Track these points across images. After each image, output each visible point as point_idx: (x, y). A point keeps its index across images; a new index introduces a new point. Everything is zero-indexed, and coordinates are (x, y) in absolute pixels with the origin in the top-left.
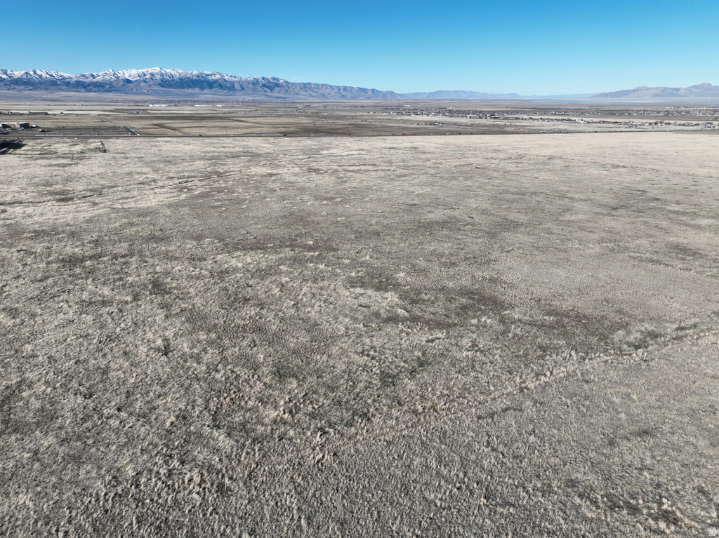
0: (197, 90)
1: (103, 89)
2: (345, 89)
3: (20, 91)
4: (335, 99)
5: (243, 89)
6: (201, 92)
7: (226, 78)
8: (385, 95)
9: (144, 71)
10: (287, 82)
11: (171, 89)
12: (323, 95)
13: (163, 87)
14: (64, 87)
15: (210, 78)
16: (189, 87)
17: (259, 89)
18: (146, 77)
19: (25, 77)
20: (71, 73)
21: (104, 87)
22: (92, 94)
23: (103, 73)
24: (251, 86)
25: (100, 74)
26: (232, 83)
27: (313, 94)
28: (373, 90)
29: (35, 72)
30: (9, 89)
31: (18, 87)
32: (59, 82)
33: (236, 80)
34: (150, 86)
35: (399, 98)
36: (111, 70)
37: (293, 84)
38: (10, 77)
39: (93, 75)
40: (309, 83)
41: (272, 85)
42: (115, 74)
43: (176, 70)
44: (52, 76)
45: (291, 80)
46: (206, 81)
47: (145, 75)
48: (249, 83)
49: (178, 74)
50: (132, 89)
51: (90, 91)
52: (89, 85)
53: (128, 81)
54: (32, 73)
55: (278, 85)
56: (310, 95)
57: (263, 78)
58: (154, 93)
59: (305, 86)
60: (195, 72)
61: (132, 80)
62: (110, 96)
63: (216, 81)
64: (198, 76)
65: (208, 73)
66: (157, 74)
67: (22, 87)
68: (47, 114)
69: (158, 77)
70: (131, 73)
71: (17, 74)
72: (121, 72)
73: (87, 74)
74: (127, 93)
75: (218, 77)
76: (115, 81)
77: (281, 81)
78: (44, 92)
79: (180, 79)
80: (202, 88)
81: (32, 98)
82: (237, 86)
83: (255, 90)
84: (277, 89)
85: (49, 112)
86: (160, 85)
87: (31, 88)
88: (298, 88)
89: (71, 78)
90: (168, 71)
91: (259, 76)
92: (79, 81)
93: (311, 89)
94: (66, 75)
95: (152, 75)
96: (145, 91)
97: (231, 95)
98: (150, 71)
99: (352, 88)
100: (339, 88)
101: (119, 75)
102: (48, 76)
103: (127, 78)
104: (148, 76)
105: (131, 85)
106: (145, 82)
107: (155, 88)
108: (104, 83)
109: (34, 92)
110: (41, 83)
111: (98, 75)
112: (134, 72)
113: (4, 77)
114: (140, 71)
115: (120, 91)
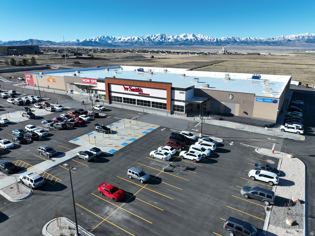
1: (276, 44)
3: (242, 46)
9: (299, 35)
11: (312, 44)
13: (308, 43)
14: (260, 44)
18: (299, 38)
19: (246, 40)
20: (263, 38)
21: (277, 43)
22: (271, 47)
23: (278, 37)
25: (277, 38)
29: (250, 38)
30: (238, 45)
31: (242, 44)
32: (258, 42)
34: (300, 42)
36: (282, 36)
38: (240, 40)
39: (273, 39)
42: (284, 37)
44: (256, 39)
50: (291, 44)
51: (270, 45)
52: (270, 43)
53: (289, 40)
54: (248, 38)
58: (302, 45)
61: (292, 40)
62: (280, 47)
66: (306, 36)
67: (243, 44)
69: (306, 38)
70: (292, 36)
71: (243, 39)
72: (287, 36)
73: (271, 38)
74: (287, 46)
76: (283, 40)
78: (251, 46)
81: (245, 48)
86: (307, 42)
87: (246, 44)
89: (264, 40)
90: (313, 34)
92: (267, 41)
94: (262, 39)
95: (303, 37)
96: (297, 45)
98: (303, 35)
101: (286, 38)
102: (254, 40)
103: (289, 39)
104: (301, 38)
105: (290, 42)
106: (298, 40)
107: (303, 43)
108: (277, 42)
109: (247, 46)
110: (251, 43)
111: (276, 38)
112: (294, 36)
113: (238, 40)
114: (297, 35)
115: (284, 45)
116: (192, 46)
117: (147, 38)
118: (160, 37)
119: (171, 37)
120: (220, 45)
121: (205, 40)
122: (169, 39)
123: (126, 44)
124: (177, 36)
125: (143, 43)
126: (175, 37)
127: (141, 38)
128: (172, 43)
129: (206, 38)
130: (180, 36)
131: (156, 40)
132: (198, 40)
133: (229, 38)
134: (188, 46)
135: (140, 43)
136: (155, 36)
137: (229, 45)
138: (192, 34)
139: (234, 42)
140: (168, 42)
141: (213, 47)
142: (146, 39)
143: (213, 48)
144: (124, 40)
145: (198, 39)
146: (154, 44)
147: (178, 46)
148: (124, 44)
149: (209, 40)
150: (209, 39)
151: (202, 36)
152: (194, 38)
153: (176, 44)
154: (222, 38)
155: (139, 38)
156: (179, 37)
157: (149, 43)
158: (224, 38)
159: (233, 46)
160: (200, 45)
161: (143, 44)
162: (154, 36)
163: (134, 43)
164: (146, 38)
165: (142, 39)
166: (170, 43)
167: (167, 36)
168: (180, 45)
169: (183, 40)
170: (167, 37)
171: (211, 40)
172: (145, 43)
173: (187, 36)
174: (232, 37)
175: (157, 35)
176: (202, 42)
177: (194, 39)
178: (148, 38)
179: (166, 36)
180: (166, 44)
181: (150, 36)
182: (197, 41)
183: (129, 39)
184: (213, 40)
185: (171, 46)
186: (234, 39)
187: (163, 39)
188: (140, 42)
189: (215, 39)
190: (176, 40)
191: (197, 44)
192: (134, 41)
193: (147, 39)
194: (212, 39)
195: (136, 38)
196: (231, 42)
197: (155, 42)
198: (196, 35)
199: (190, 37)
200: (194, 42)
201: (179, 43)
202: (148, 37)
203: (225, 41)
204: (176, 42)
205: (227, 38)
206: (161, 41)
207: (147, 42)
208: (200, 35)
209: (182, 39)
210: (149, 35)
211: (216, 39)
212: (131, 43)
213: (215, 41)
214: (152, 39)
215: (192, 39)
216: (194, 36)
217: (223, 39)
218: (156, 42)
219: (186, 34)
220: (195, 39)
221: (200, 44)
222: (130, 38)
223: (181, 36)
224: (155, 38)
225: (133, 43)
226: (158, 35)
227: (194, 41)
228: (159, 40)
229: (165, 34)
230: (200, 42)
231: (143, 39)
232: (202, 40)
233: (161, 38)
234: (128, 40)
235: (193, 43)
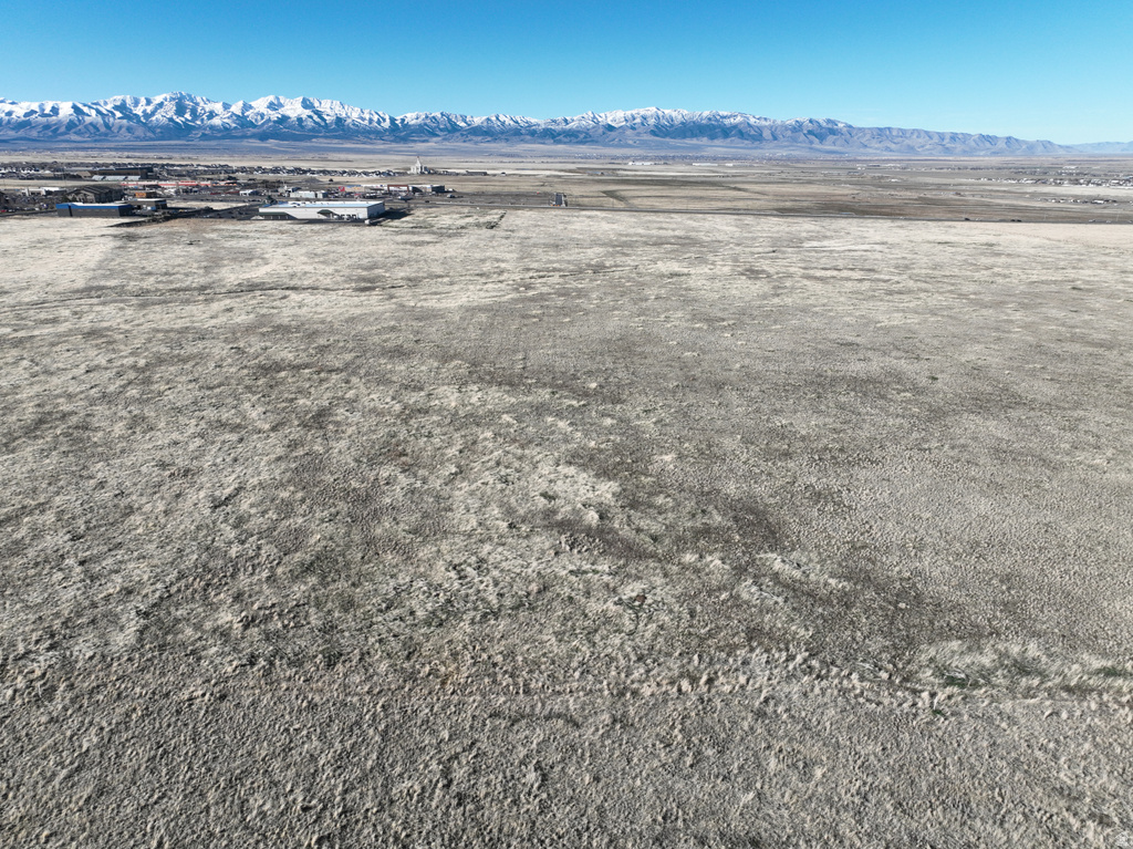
0: (705, 140)
1: (575, 140)
2: (954, 137)
3: (476, 143)
4: (931, 154)
5: (775, 138)
6: (710, 143)
7: (752, 121)
8: (1031, 147)
9: (634, 112)
10: (850, 126)
11: (667, 139)
12: (911, 149)
13: (657, 136)
14: (528, 137)
15: (727, 122)
16: (693, 135)
17: (802, 137)
18: (635, 122)
19: (485, 124)
20: (539, 119)
21: (577, 137)
22: (560, 147)
23: (578, 117)
24: (789, 132)
25: (575, 118)
26: (760, 129)
27: (893, 146)
28: (1009, 139)
29: (497, 118)
30: (465, 142)
31: (475, 138)
32: (523, 131)
33: (767, 124)
34: (639, 134)
35: (1061, 152)
36: (590, 113)
37: (860, 129)
38: (469, 125)
39: (566, 121)
40: (889, 128)
41: (822, 132)
42: (594, 117)
43: (678, 111)
44: (517, 122)
45: (856, 124)
46: (719, 126)
47: (634, 119)
48: (786, 129)
49: (680, 117)
50: (613, 140)
51: (560, 142)
52: (559, 134)
53: (610, 128)
54: (494, 119)
55: (833, 132)
56: (888, 149)
57: (811, 121)
58: (644, 144)
59: (881, 134)
60: (706, 113)
61: (616, 126)
62: (583, 149)
63: (735, 127)
64: (710, 119)
65: (725, 113)
66: (652, 116)
67: (480, 138)
68: (485, 174)
69: (652, 121)
70: (615, 116)
71: (478, 121)
72: (603, 115)
73: (560, 118)
74: (606, 145)
75: (739, 119)
76: (594, 127)
77: (841, 125)
78: (504, 144)
79: (682, 123)
80: (712, 137)
81: (489, 152)
82: (767, 134)
83: (794, 140)
84: (831, 138)
85: (489, 172)
86: (653, 133)
87: (489, 139)
88: (868, 137)
89: (539, 125)
90: (666, 112)
91: (803, 117)
92: (548, 129)
93: (891, 138)
94: (533, 121)
95: (644, 118)
96: (630, 142)
97: (755, 148)
98: (642, 112)
99: (966, 137)
100: (941, 136)
101: (600, 120)
102: (512, 123)
103: (610, 123)
104: (638, 120)
105: (613, 133)
106: (633, 128)
107: (646, 137)
108: (578, 132)
109: (493, 145)
110: (502, 133)
111: (573, 120)
112: (620, 114)
113: (463, 124)
114: (629, 113)
115: (597, 142)
116: (308, 144)
117: (116, 108)
118: (170, 109)
119: (218, 107)
120: (404, 140)
121: (349, 121)
122: (212, 115)
123: (21, 133)
124: (240, 104)
125: (103, 129)
126: (236, 108)
127: (90, 107)
128: (225, 133)
129: (355, 115)
130: (253, 104)
131: (158, 116)
132: (324, 120)
133: (434, 117)
134: (293, 143)
135: (92, 130)
136: (149, 102)
137: (435, 139)
138: (301, 99)
139: (452, 129)
140: (212, 127)
141: (382, 147)
142: (114, 115)
143: (384, 152)
144: (9, 114)
145: (325, 117)
146: (154, 132)
147: (257, 143)
148: (12, 134)
149: (366, 122)
150: (363, 119)
151: (337, 108)
152: (308, 112)
153: (245, 137)
154: (409, 115)
155: (80, 106)
156: (251, 107)
157: (129, 129)
158: (414, 115)
159: (448, 145)
160: (336, 141)
161: (106, 135)
162: (143, 101)
163: (63, 129)
164: (109, 107)
165: (93, 113)
166: (219, 131)
167: (202, 104)
168: (263, 137)
169: (269, 120)
170: (203, 109)
171: (371, 121)
172: (115, 130)
173: (281, 105)
174: (442, 114)
175: (158, 99)
176: (343, 130)
177: (310, 117)
178: (122, 107)
179: (197, 104)
180: (204, 135)
181: (129, 102)
182: (323, 124)
183: (33, 112)
184: (379, 122)
185: (227, 142)
186: (449, 120)
187: (188, 116)
188: (91, 124)
189: (384, 120)
190: (242, 121)
191: (326, 137)
192: (59, 123)
193: (118, 114)
194: (376, 118)
195: (66, 110)
196: (441, 130)
197: (157, 127)
198: (316, 104)
199: (294, 109)
200: (313, 130)
201: (255, 130)
202: (118, 103)
203: (420, 125)
204: (242, 126)
205: (427, 117)
206: (177, 120)
207: (121, 128)
208: (329, 101)
209: (262, 116)
210: (121, 97)
211: (388, 120)
212: (47, 127)
213: (387, 125)
214: (140, 114)
215: (304, 117)
216: (306, 104)
217: (411, 117)
218: (162, 127)
219: (278, 99)
220: (315, 117)
221: (336, 137)
222: (35, 106)
223: (260, 105)
224: (149, 109)
225: (57, 129)
226: (164, 96)
227: (310, 123)
228: (171, 120)
229: (190, 96)
230: (334, 130)
231: (98, 112)
232: (339, 120)
233: (180, 110)
234: (26, 115)
235: (310, 130)
